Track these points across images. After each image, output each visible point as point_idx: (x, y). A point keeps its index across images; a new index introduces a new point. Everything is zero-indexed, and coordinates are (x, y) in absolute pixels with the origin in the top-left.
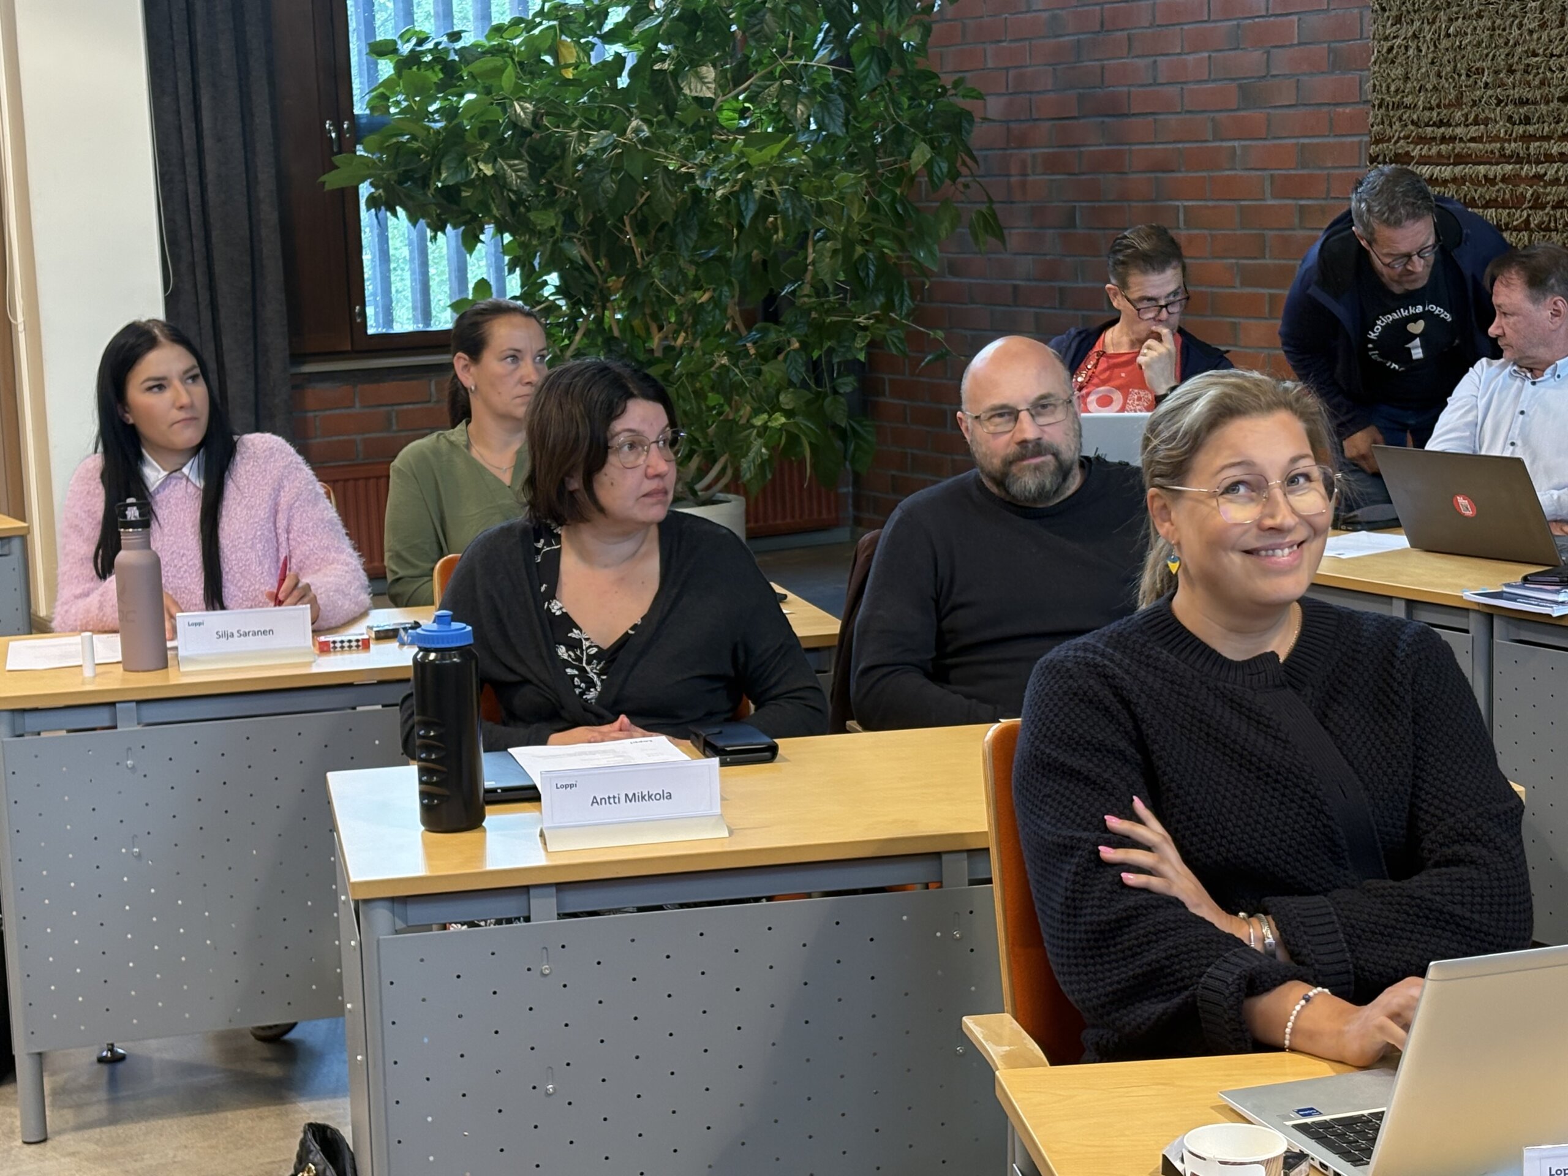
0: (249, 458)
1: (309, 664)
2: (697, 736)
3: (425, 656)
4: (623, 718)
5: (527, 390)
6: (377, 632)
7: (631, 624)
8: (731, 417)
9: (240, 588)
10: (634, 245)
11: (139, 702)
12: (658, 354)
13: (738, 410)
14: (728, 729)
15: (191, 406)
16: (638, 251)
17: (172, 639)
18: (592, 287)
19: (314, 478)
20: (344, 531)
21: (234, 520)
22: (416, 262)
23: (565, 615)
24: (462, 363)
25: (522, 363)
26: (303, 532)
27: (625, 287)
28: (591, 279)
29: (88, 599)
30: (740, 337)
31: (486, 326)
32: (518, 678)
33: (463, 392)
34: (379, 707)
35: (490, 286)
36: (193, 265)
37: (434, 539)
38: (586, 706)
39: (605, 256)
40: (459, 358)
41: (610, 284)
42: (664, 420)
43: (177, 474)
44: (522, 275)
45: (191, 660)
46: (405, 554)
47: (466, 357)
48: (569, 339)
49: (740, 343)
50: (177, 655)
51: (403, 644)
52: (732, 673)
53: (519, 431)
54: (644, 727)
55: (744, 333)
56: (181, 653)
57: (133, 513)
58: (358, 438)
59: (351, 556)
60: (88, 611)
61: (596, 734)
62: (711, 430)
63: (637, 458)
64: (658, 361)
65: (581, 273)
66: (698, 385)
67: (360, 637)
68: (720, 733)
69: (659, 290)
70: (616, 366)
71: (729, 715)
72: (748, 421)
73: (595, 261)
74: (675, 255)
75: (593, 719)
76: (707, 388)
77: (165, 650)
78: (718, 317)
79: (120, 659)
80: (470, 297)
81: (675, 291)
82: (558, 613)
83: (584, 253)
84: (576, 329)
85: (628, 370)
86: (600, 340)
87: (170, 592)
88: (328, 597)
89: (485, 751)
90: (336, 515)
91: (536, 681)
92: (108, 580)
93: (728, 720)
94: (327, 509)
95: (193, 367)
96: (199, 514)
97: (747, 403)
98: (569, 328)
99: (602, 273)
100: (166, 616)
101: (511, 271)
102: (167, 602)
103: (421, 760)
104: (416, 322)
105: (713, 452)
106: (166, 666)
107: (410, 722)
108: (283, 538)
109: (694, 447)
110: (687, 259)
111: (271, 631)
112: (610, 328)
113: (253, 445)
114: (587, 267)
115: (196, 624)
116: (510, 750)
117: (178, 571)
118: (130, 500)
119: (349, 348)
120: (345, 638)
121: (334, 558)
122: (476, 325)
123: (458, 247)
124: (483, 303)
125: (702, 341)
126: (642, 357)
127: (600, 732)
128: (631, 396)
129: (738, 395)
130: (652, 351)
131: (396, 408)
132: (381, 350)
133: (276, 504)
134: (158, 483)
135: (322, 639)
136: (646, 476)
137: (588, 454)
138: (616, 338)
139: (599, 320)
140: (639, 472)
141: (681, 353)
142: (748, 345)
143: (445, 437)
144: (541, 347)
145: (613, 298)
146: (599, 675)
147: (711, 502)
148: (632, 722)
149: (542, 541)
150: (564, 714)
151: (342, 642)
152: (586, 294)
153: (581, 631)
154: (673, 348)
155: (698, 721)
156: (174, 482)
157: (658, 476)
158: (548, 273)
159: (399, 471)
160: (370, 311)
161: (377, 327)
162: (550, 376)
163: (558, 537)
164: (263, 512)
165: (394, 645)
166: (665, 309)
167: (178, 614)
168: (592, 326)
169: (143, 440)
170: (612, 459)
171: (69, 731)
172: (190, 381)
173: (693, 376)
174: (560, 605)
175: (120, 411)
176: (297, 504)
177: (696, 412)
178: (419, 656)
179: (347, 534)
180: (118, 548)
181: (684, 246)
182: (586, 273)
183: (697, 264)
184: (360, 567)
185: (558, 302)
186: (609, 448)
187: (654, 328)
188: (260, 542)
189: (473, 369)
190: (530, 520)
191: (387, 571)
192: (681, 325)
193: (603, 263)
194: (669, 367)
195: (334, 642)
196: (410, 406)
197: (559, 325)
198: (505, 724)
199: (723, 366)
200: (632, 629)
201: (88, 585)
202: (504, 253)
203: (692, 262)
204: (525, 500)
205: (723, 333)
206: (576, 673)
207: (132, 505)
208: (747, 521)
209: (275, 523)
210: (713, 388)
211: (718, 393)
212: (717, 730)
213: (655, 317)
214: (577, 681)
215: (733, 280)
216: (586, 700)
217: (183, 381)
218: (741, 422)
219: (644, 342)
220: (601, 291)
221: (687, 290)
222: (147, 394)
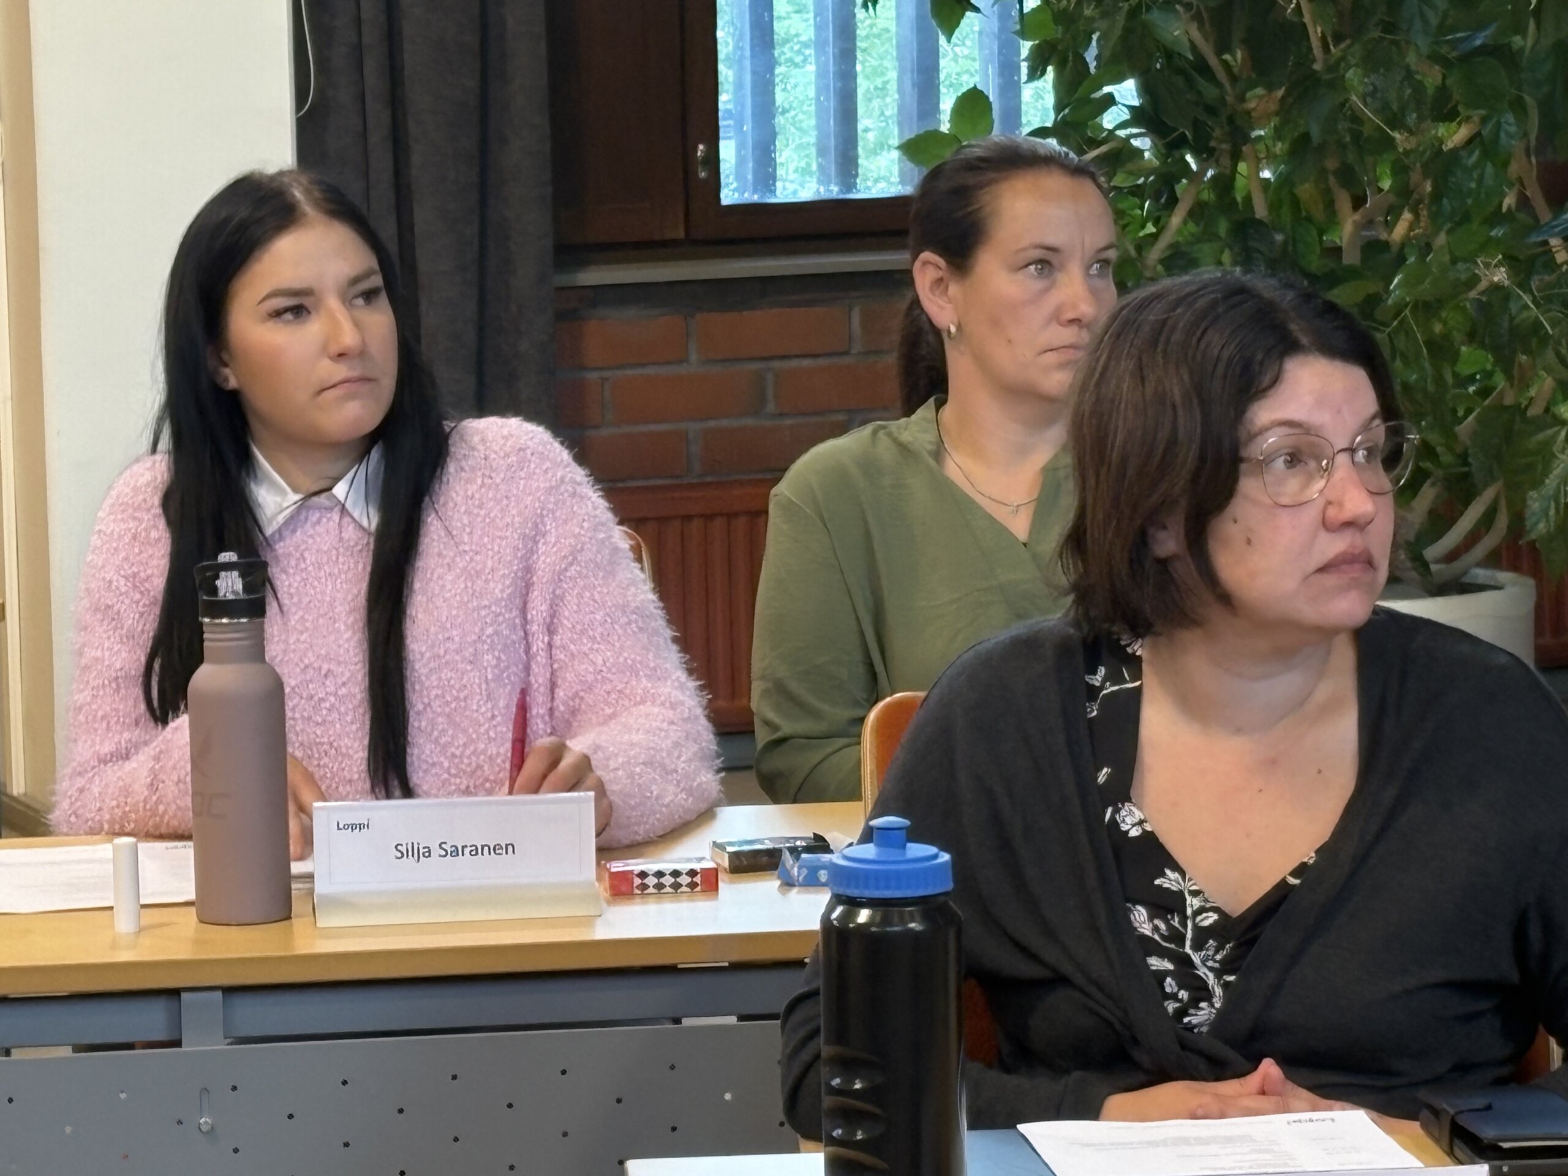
0: (473, 469)
1: (589, 921)
2: (1436, 1113)
3: (849, 916)
4: (1269, 1067)
5: (1067, 335)
6: (736, 855)
7: (1295, 864)
8: (1509, 400)
9: (445, 747)
10: (1307, 19)
11: (229, 991)
12: (1351, 258)
13: (1524, 384)
14: (1508, 1100)
15: (362, 353)
16: (1315, 33)
17: (301, 858)
18: (1211, 110)
19: (609, 516)
20: (669, 633)
21: (439, 602)
22: (830, 50)
23: (1150, 839)
24: (931, 274)
25: (1060, 277)
26: (583, 632)
27: (1285, 111)
28: (1210, 92)
29: (129, 766)
30: (1536, 225)
31: (985, 197)
32: (1044, 973)
33: (931, 338)
34: (732, 1020)
35: (989, 105)
36: (358, 50)
37: (858, 657)
38: (1186, 1038)
39: (1244, 41)
40: (925, 263)
41: (1252, 105)
42: (1367, 401)
43: (322, 499)
44: (1058, 86)
45: (339, 903)
46: (794, 686)
47: (941, 262)
48: (1156, 222)
49: (1536, 238)
50: (311, 892)
51: (788, 883)
52: (1515, 977)
53: (1048, 421)
54: (1314, 1088)
55: (1544, 214)
56: (321, 887)
57: (230, 585)
58: (693, 428)
59: (682, 687)
60: (126, 791)
61: (1207, 1099)
62: (1465, 428)
63: (1306, 485)
64: (1352, 274)
65: (1189, 79)
66: (1438, 328)
67: (697, 866)
68: (1489, 1108)
69: (1356, 119)
70: (1265, 285)
71: (1505, 1071)
72: (1547, 410)
73: (1219, 53)
74: (1396, 43)
75: (1202, 1065)
76: (1457, 336)
77: (287, 878)
78: (1489, 181)
79: (191, 896)
80: (945, 128)
81: (1396, 122)
82: (1134, 833)
83: (1196, 35)
84: (1173, 201)
85: (1290, 295)
86: (1223, 227)
87: (299, 754)
88: (631, 776)
89: (972, 1127)
90: (652, 597)
91: (1079, 979)
92: (172, 725)
93: (1501, 1082)
94: (633, 583)
95: (367, 275)
96: (364, 586)
97: (1548, 370)
98: (1156, 198)
99: (1234, 78)
100: (292, 808)
101: (1036, 73)
102: (294, 776)
103: (831, 1141)
104: (824, 180)
105: (1466, 476)
106: (289, 918)
107: (806, 1056)
108: (539, 643)
109: (1427, 465)
110: (1425, 50)
111: (510, 847)
112: (1248, 199)
113: (483, 440)
114: (1202, 67)
115: (353, 827)
116: (1021, 1127)
117: (316, 709)
118: (227, 557)
119: (681, 234)
120: (667, 867)
121: (646, 691)
122: (963, 194)
123: (920, 18)
124: (977, 146)
125: (1448, 232)
126: (1315, 263)
127: (1217, 1095)
128: (1290, 347)
129: (1527, 352)
130: (1337, 251)
131: (777, 364)
132: (752, 240)
133: (528, 570)
134: (281, 518)
135: (617, 866)
136: (1326, 525)
137: (1195, 479)
138: (1260, 222)
139: (1224, 184)
140: (1310, 516)
141: (1401, 259)
142: (1554, 242)
143: (890, 435)
144: (1102, 244)
145: (1256, 133)
146: (1219, 973)
147: (1459, 587)
148: (1288, 1076)
149: (1102, 671)
150: (1137, 1054)
151: (660, 874)
152: (1197, 125)
153: (1183, 873)
154: (1385, 246)
155: (1436, 1082)
156: (314, 517)
157: (1349, 524)
158: (1118, 79)
159: (789, 507)
160: (728, 151)
161: (740, 190)
162: (1122, 309)
163: (1135, 663)
164: (499, 588)
165: (767, 886)
166: (1369, 160)
167: (316, 804)
168: (1207, 196)
169: (255, 425)
170: (1248, 485)
171: (78, 1048)
172: (360, 302)
173: (1427, 308)
174: (1138, 815)
175: (211, 363)
176: (572, 571)
177: (1431, 387)
178: (835, 915)
179: (675, 640)
180: (196, 658)
181: (1418, 25)
182: (1201, 82)
183: (1446, 63)
184: (699, 711)
185: (1136, 143)
186: (1241, 460)
187: (1344, 201)
188: (492, 648)
189: (954, 289)
190: (1077, 624)
191: (756, 721)
192: (1405, 194)
193: (1237, 57)
194: (1372, 287)
195: (643, 875)
196: (806, 363)
197: (1137, 192)
198: (1007, 1069)
199: (1497, 287)
200: (1294, 874)
201: (126, 735)
202: (1023, 34)
203: (1434, 58)
204: (1064, 581)
205: (1497, 217)
206: (1169, 966)
207: (228, 566)
208: (1539, 631)
209: (524, 611)
210: (1472, 337)
211: (1482, 345)
212: (1480, 1102)
213: (1348, 176)
214: (1170, 985)
215: (1528, 99)
216: (1190, 1028)
217: (347, 301)
218: (1531, 413)
219: (1321, 233)
220: (1231, 120)
221: (1421, 119)
222: (271, 324)
